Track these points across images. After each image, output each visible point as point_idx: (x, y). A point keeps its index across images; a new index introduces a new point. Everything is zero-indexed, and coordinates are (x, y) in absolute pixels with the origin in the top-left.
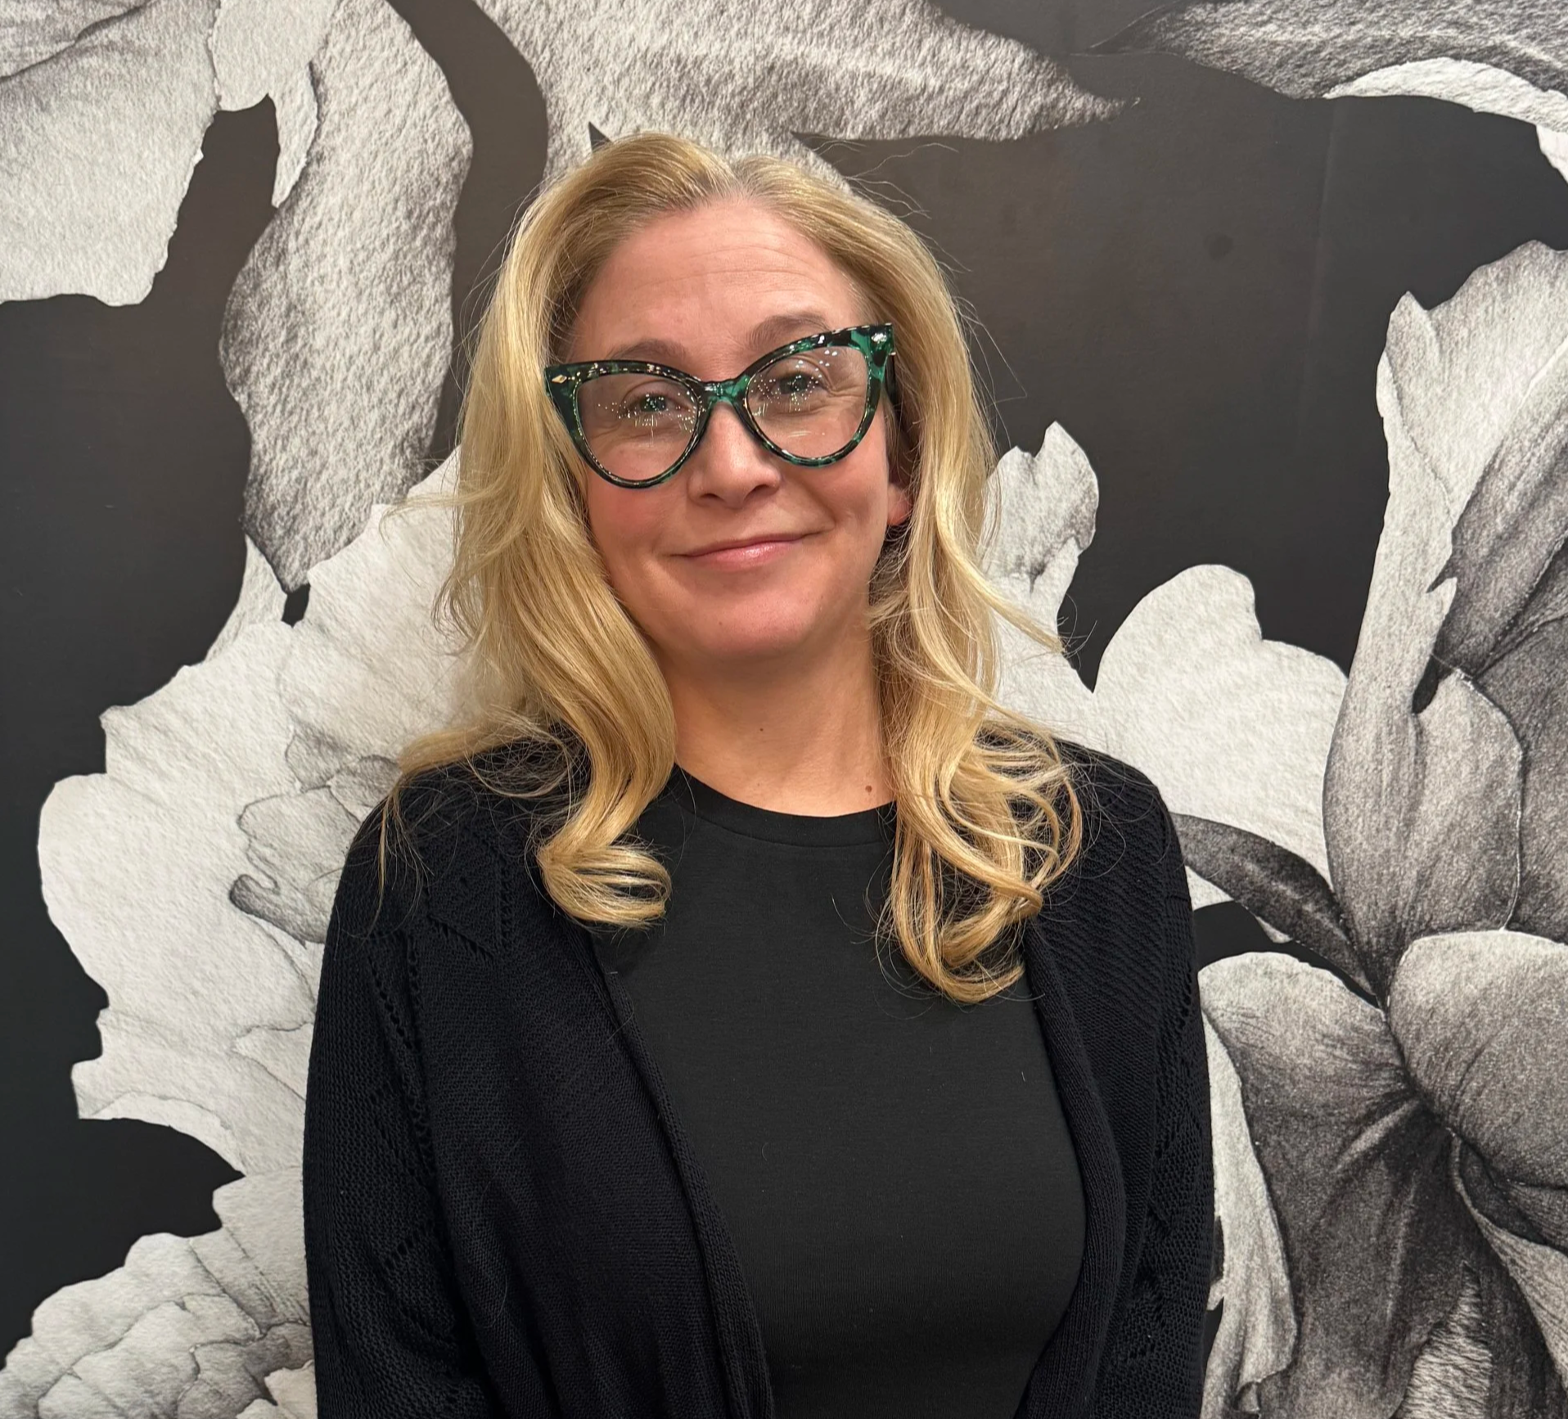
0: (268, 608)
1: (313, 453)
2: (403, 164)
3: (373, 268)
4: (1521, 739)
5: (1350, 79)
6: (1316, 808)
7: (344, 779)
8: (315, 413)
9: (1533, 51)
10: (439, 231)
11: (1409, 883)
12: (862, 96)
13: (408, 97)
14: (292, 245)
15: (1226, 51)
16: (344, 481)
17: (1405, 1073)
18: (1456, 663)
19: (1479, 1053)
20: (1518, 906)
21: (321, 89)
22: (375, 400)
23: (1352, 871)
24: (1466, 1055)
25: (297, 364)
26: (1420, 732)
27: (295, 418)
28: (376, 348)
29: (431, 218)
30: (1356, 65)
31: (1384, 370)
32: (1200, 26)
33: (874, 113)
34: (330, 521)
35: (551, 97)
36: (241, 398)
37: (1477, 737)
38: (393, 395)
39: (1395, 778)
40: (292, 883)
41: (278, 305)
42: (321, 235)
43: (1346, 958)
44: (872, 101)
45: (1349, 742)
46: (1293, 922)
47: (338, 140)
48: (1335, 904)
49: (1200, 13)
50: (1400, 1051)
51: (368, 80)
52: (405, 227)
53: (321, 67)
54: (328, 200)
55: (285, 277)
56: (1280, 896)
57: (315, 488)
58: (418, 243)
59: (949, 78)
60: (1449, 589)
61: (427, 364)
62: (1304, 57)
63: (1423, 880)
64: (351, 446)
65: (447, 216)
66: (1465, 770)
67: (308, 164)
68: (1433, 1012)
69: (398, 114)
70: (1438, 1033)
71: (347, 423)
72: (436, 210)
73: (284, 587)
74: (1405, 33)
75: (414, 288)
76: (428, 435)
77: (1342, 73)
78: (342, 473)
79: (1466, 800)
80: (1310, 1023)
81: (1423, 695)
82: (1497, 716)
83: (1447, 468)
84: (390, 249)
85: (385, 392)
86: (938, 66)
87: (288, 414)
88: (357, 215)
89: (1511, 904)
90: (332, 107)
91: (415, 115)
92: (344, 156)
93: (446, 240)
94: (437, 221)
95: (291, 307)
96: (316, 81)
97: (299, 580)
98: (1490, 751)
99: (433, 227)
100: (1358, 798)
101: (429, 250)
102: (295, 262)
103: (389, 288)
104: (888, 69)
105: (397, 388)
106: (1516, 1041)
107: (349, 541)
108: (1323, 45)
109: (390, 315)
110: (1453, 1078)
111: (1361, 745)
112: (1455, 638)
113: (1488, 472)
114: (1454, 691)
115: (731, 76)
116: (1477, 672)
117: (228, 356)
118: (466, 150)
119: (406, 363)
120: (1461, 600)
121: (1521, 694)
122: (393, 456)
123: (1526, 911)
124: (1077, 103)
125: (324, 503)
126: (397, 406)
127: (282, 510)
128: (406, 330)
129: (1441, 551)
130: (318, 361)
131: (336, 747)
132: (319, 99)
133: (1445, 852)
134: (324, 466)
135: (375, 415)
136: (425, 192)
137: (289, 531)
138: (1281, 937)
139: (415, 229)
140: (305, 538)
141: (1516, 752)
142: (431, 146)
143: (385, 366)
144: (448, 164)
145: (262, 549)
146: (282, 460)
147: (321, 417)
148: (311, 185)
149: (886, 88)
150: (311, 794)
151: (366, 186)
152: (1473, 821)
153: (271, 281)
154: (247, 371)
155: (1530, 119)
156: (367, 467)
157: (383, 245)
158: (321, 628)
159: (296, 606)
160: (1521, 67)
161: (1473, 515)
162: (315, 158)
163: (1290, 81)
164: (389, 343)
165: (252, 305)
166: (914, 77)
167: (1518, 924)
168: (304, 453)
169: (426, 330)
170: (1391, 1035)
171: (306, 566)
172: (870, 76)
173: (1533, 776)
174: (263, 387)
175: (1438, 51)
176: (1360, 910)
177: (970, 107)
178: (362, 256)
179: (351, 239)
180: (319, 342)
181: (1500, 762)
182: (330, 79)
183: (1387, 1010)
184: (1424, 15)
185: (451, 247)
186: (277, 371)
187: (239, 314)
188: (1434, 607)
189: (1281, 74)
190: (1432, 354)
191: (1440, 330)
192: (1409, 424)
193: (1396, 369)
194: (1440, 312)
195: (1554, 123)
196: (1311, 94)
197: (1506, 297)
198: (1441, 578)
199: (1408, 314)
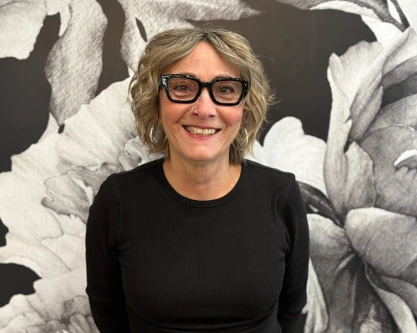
0: (54, 130)
1: (67, 93)
2: (91, 27)
3: (83, 50)
4: (372, 159)
5: (316, 5)
6: (322, 177)
7: (72, 172)
8: (68, 83)
10: (99, 41)
11: (347, 195)
12: (200, 11)
13: (92, 12)
14: (64, 45)
16: (74, 99)
17: (351, 246)
18: (354, 140)
19: (369, 241)
20: (376, 202)
21: (72, 10)
22: (83, 80)
23: (333, 193)
24: (366, 241)
25: (64, 72)
26: (346, 158)
27: (63, 85)
28: (83, 68)
29: (97, 39)
30: (318, 2)
31: (329, 71)
33: (203, 14)
34: (71, 109)
35: (126, 11)
36: (50, 80)
37: (361, 159)
38: (87, 79)
39: (341, 169)
40: (58, 200)
41: (60, 59)
42: (71, 43)
43: (333, 216)
44: (203, 11)
45: (329, 161)
46: (318, 206)
47: (75, 21)
48: (329, 201)
50: (349, 240)
51: (82, 8)
52: (91, 40)
53: (72, 5)
54: (73, 35)
55: (61, 52)
56: (314, 200)
57: (67, 101)
58: (94, 44)
59: (220, 7)
60: (350, 123)
61: (96, 72)
62: (305, 1)
63: (351, 195)
64: (76, 91)
65: (101, 38)
66: (359, 167)
67: (68, 27)
68: (356, 230)
69: (90, 16)
70: (359, 235)
71: (75, 85)
72: (99, 37)
73: (59, 125)
75: (93, 54)
76: (96, 88)
77: (314, 4)
78: (74, 97)
79: (359, 175)
80: (325, 233)
81: (346, 148)
82: (365, 154)
83: (347, 93)
84: (88, 45)
85: (85, 78)
86: (218, 4)
87: (61, 84)
88: (80, 38)
89: (374, 201)
90: (74, 14)
91: (94, 16)
92: (77, 25)
93: (100, 43)
94: (99, 39)
95: (63, 59)
96: (70, 8)
97: (63, 123)
98: (364, 162)
99: (97, 41)
100: (332, 174)
101: (97, 46)
102: (64, 49)
103: (87, 55)
104: (206, 4)
105: (88, 77)
106: (379, 237)
107: (75, 113)
109: (87, 61)
110: (363, 248)
111: (332, 161)
112: (352, 134)
113: (357, 95)
114: (354, 147)
115: (169, 7)
116: (359, 142)
117: (47, 70)
118: (106, 23)
119: (90, 72)
120: (353, 125)
121: (371, 148)
122: (87, 93)
123: (378, 203)
124: (251, 12)
125: (69, 104)
126: (88, 81)
127: (59, 106)
128: (91, 64)
129: (347, 114)
130: (69, 72)
131: (70, 164)
132: (71, 12)
133: (356, 188)
134: (70, 96)
135: (82, 84)
136: (96, 33)
137: (61, 111)
138: (316, 210)
139: (93, 41)
140: (64, 113)
141: (371, 162)
142: (97, 22)
143: (85, 72)
144: (101, 26)
145: (54, 115)
146: (59, 94)
147: (69, 84)
148: (69, 31)
149: (206, 9)
150: (64, 176)
151: (82, 32)
152: (362, 180)
153: (58, 53)
154: (51, 74)
155: (359, 13)
156: (80, 95)
157: (86, 44)
158: (67, 135)
159: (61, 129)
161: (354, 105)
162: (70, 25)
163: (302, 6)
164: (86, 67)
165: (53, 59)
166: (212, 6)
167: (376, 206)
168: (65, 93)
169: (96, 64)
170: (346, 236)
171: (64, 119)
172: (202, 6)
173: (376, 168)
174: (55, 78)
176: (335, 203)
177: (226, 13)
178: (80, 47)
179: (78, 43)
180: (69, 67)
181: (367, 165)
182: (74, 8)
183: (345, 229)
185: (102, 45)
186: (59, 74)
187: (50, 61)
188: (347, 127)
189: (300, 4)
190: (341, 67)
191: (342, 61)
192: (336, 83)
193: (332, 71)
194: (342, 57)
195: (365, 15)
196: (307, 9)
197: (357, 54)
198: (348, 120)
199: (334, 58)
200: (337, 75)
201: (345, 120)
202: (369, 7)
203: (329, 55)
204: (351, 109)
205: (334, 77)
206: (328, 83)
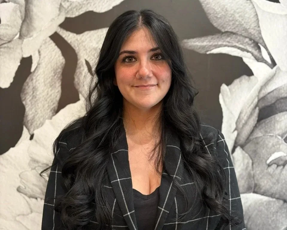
0: (27, 138)
4: (251, 159)
5: (211, 50)
9: (241, 46)
10: (59, 75)
15: (190, 46)
16: (41, 116)
18: (238, 145)
20: (254, 189)
26: (233, 158)
30: (212, 48)
32: (186, 43)
49: (185, 41)
52: (53, 75)
58: (56, 77)
60: (236, 133)
62: (203, 47)
64: (43, 110)
66: (242, 164)
73: (30, 134)
74: (220, 43)
77: (209, 49)
79: (243, 170)
81: (233, 151)
82: (247, 155)
85: (49, 101)
97: (33, 133)
98: (246, 161)
105: (51, 100)
107: (42, 126)
108: (206, 45)
112: (238, 141)
113: (241, 113)
114: (238, 150)
116: (242, 147)
120: (238, 135)
121: (250, 151)
123: (256, 190)
129: (234, 126)
131: (38, 162)
133: (240, 179)
152: (244, 173)
155: (241, 56)
156: (45, 113)
158: (36, 141)
160: (239, 48)
161: (239, 120)
167: (255, 192)
173: (254, 165)
175: (225, 46)
181: (248, 163)
184: (222, 41)
188: (233, 136)
189: (200, 50)
190: (229, 93)
191: (230, 89)
192: (226, 105)
193: (223, 96)
194: (230, 87)
195: (246, 57)
196: (205, 53)
197: (240, 84)
198: (234, 131)
199: (224, 87)
200: (226, 99)
201: (232, 131)
202: (248, 51)
203: (221, 85)
204: (236, 123)
205: (224, 101)
206: (220, 105)
